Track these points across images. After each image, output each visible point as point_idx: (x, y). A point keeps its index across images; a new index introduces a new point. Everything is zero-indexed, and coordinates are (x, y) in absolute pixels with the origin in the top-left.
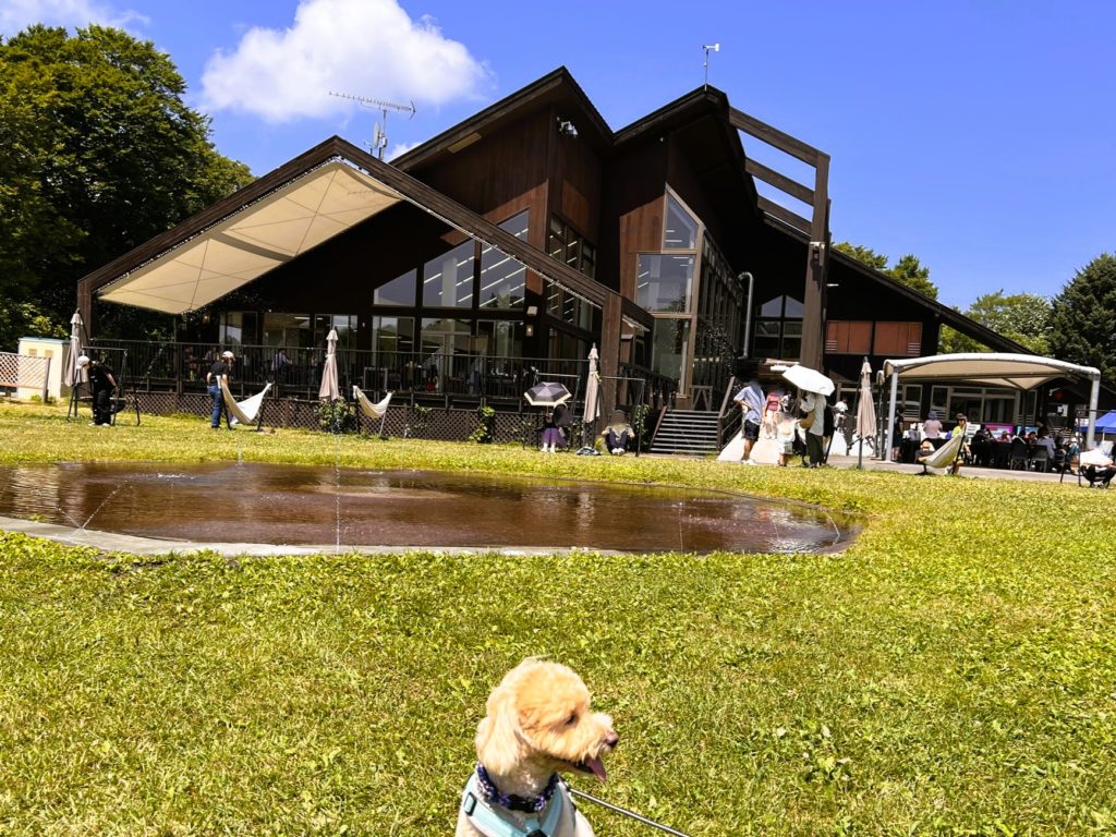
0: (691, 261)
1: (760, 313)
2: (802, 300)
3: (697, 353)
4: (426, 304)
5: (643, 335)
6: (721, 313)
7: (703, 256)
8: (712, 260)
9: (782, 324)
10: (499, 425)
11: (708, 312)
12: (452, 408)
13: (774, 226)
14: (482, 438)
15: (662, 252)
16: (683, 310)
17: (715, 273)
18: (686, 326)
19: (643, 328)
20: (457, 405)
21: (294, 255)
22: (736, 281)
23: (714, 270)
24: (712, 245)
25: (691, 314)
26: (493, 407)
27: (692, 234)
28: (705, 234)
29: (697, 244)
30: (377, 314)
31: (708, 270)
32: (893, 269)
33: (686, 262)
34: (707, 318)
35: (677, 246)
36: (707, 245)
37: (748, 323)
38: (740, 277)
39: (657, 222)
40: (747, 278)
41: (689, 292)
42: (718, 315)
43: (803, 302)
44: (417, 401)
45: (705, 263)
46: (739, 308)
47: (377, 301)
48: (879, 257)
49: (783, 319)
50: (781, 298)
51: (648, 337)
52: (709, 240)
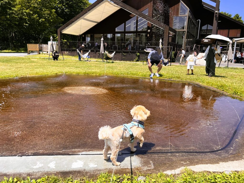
0: (186, 18)
1: (202, 29)
2: (212, 25)
3: (187, 38)
4: (126, 31)
5: (174, 35)
6: (193, 29)
7: (189, 16)
8: (191, 17)
9: (207, 31)
10: (141, 57)
11: (189, 29)
12: (130, 54)
13: (206, 8)
14: (137, 60)
15: (179, 16)
16: (184, 29)
17: (191, 20)
18: (184, 32)
19: (174, 34)
20: (131, 53)
21: (99, 22)
22: (196, 22)
23: (191, 19)
24: (191, 14)
25: (185, 30)
26: (139, 53)
27: (186, 11)
28: (189, 11)
29: (187, 13)
30: (116, 33)
31: (190, 20)
32: (233, 17)
33: (185, 18)
34: (189, 30)
35: (183, 14)
36: (190, 14)
37: (199, 31)
38: (197, 21)
39: (178, 9)
40: (199, 21)
41: (185, 25)
42: (192, 29)
43: (213, 26)
44: (123, 52)
45: (189, 18)
46: (197, 28)
47: (116, 31)
48: (230, 15)
49: (207, 30)
50: (207, 25)
51: (175, 36)
52: (190, 12)
